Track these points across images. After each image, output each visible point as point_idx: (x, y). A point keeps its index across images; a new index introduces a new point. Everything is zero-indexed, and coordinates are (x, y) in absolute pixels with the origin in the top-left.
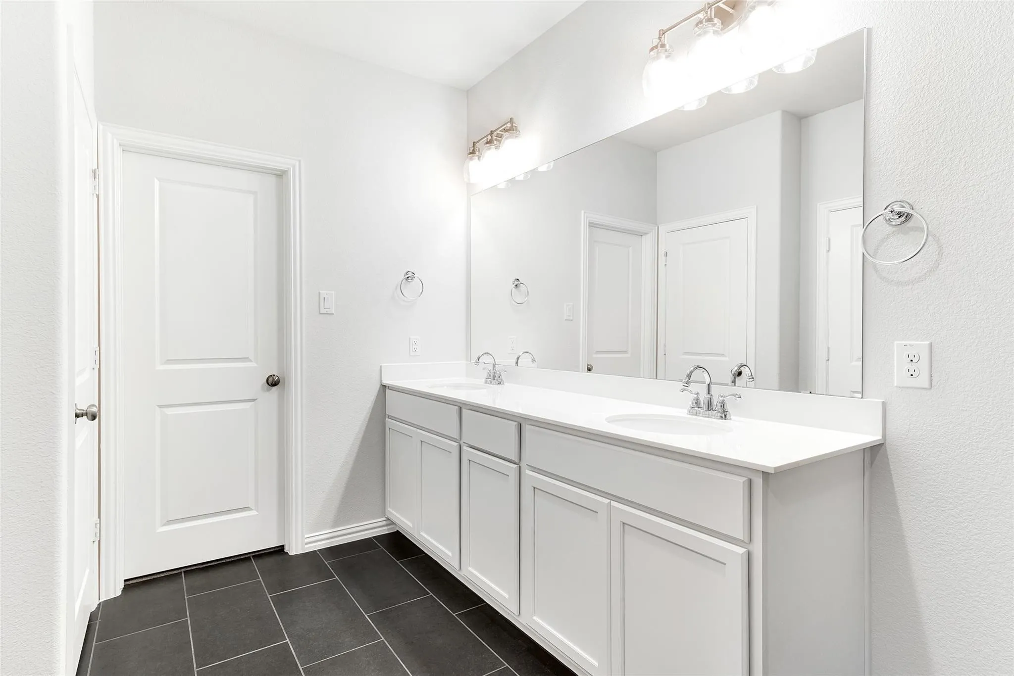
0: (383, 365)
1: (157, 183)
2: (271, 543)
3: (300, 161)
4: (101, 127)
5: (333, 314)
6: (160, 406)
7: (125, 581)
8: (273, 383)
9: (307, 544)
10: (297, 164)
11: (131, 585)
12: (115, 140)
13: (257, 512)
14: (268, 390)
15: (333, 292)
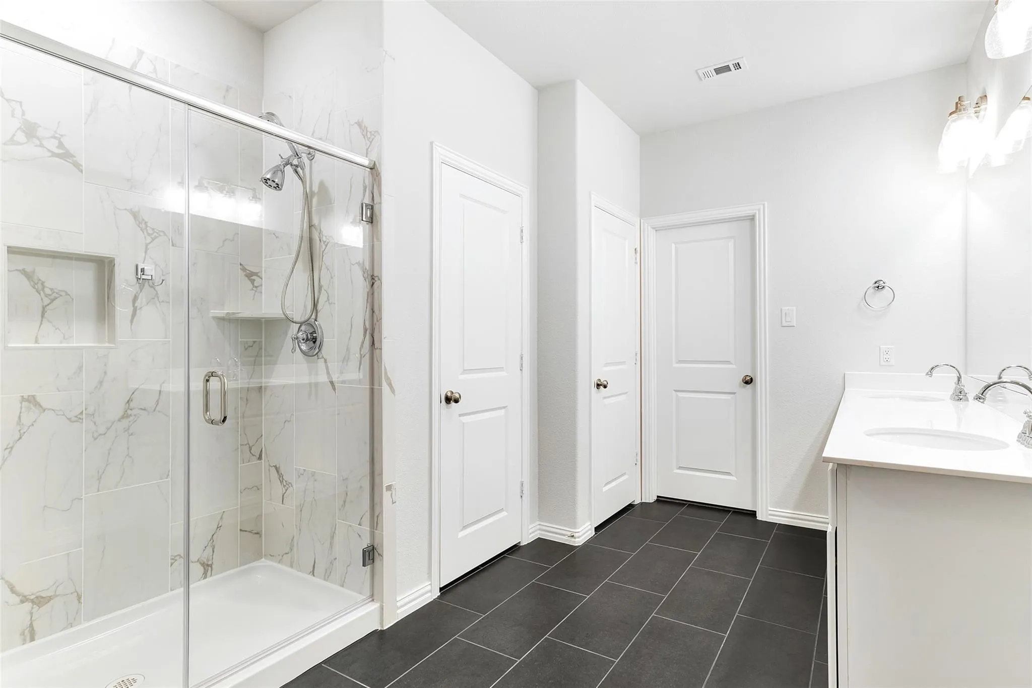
0: (846, 373)
1: (673, 245)
2: (748, 507)
3: (764, 205)
4: (642, 221)
5: (794, 326)
6: (676, 391)
7: (658, 497)
8: (748, 381)
9: (770, 515)
10: (762, 207)
11: (661, 500)
12: (649, 227)
13: (737, 478)
14: (744, 387)
15: (794, 308)
